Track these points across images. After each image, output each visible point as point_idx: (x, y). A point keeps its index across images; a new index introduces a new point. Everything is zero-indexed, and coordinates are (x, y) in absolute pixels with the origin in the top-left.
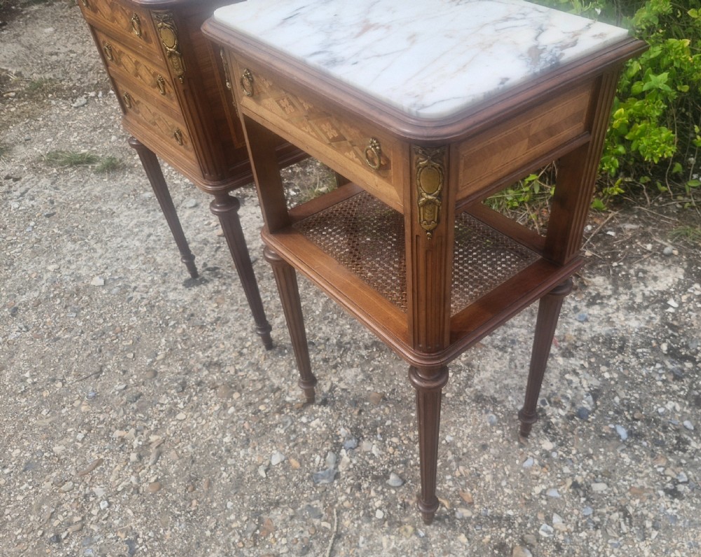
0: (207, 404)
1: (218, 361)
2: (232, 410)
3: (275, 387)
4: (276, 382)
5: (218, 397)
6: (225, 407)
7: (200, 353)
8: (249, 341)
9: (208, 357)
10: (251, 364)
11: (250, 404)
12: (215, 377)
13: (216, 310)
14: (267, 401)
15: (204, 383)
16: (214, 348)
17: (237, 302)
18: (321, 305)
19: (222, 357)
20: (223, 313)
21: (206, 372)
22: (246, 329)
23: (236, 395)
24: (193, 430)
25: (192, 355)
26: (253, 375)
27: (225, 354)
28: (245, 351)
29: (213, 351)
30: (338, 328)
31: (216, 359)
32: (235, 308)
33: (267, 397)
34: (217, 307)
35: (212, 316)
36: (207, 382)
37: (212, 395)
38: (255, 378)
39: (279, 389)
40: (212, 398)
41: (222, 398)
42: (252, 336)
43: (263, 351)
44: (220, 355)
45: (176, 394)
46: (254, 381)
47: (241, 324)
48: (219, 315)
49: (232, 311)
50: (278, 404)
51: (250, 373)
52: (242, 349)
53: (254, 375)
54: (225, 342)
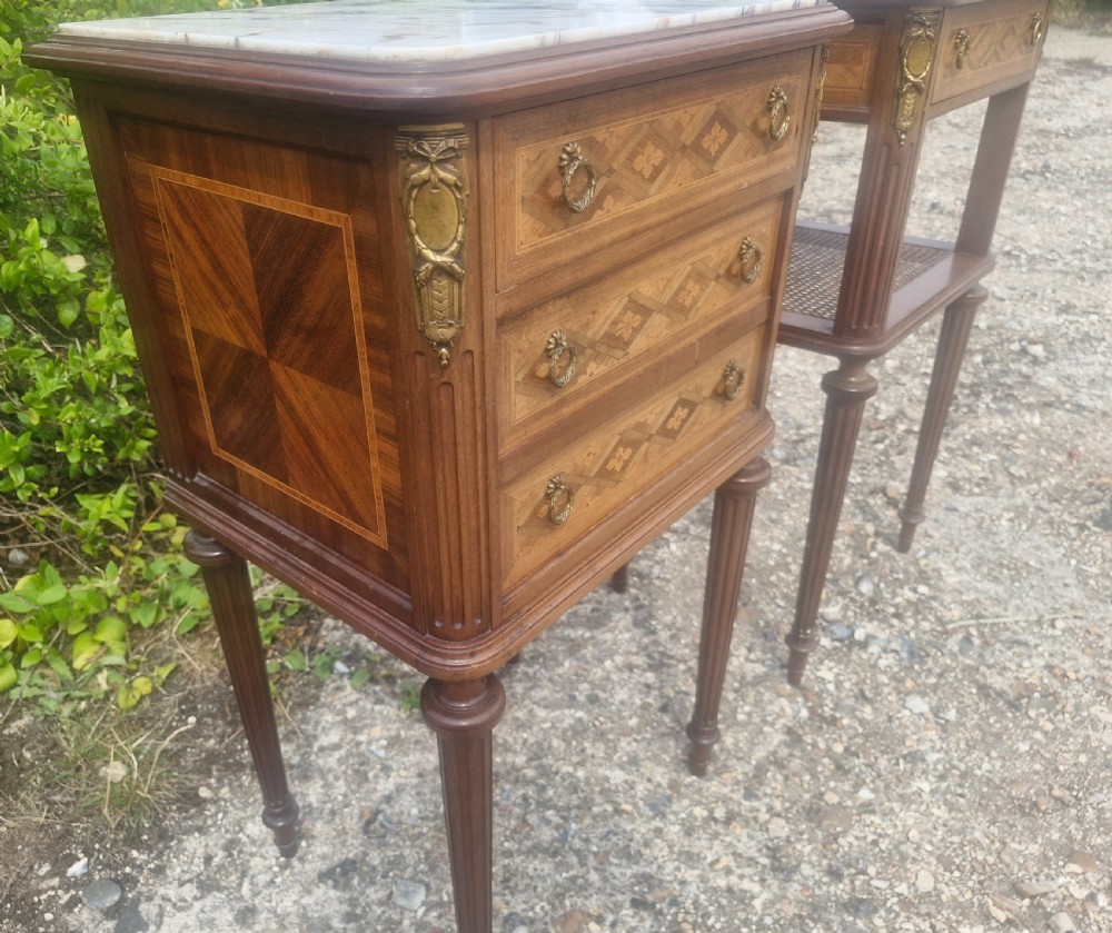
0: (875, 843)
1: (768, 857)
2: (865, 794)
3: (787, 738)
4: (777, 738)
5: (851, 826)
6: (867, 808)
7: (757, 903)
8: (690, 815)
9: (763, 880)
10: (750, 794)
11: (839, 767)
12: (808, 848)
13: (610, 918)
14: (822, 745)
15: (830, 866)
16: (733, 879)
17: (573, 879)
18: (553, 714)
19: (753, 853)
20: (620, 897)
21: (806, 869)
22: (658, 832)
23: (832, 798)
24: (938, 849)
25: (768, 921)
26: (773, 784)
27: (740, 848)
28: (720, 813)
29: (742, 877)
30: (615, 677)
31: (765, 861)
32: (594, 877)
33: (814, 745)
34: (600, 920)
35: (633, 922)
36: (825, 862)
37: (851, 839)
38: (779, 777)
39: (789, 731)
40: (856, 838)
41: (850, 818)
42: (674, 813)
43: (710, 780)
44: (751, 859)
45: (882, 913)
46: (786, 778)
47: (646, 844)
48: (628, 905)
49: (605, 879)
50: (821, 728)
51: (769, 791)
52: (716, 820)
53: (775, 780)
54: (709, 860)
